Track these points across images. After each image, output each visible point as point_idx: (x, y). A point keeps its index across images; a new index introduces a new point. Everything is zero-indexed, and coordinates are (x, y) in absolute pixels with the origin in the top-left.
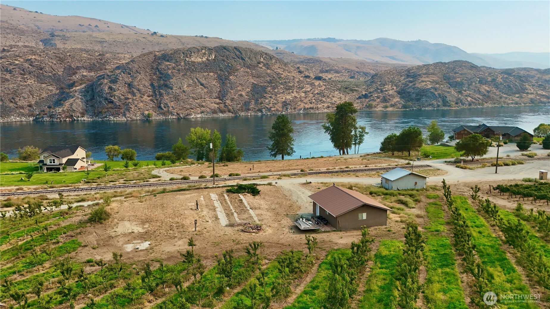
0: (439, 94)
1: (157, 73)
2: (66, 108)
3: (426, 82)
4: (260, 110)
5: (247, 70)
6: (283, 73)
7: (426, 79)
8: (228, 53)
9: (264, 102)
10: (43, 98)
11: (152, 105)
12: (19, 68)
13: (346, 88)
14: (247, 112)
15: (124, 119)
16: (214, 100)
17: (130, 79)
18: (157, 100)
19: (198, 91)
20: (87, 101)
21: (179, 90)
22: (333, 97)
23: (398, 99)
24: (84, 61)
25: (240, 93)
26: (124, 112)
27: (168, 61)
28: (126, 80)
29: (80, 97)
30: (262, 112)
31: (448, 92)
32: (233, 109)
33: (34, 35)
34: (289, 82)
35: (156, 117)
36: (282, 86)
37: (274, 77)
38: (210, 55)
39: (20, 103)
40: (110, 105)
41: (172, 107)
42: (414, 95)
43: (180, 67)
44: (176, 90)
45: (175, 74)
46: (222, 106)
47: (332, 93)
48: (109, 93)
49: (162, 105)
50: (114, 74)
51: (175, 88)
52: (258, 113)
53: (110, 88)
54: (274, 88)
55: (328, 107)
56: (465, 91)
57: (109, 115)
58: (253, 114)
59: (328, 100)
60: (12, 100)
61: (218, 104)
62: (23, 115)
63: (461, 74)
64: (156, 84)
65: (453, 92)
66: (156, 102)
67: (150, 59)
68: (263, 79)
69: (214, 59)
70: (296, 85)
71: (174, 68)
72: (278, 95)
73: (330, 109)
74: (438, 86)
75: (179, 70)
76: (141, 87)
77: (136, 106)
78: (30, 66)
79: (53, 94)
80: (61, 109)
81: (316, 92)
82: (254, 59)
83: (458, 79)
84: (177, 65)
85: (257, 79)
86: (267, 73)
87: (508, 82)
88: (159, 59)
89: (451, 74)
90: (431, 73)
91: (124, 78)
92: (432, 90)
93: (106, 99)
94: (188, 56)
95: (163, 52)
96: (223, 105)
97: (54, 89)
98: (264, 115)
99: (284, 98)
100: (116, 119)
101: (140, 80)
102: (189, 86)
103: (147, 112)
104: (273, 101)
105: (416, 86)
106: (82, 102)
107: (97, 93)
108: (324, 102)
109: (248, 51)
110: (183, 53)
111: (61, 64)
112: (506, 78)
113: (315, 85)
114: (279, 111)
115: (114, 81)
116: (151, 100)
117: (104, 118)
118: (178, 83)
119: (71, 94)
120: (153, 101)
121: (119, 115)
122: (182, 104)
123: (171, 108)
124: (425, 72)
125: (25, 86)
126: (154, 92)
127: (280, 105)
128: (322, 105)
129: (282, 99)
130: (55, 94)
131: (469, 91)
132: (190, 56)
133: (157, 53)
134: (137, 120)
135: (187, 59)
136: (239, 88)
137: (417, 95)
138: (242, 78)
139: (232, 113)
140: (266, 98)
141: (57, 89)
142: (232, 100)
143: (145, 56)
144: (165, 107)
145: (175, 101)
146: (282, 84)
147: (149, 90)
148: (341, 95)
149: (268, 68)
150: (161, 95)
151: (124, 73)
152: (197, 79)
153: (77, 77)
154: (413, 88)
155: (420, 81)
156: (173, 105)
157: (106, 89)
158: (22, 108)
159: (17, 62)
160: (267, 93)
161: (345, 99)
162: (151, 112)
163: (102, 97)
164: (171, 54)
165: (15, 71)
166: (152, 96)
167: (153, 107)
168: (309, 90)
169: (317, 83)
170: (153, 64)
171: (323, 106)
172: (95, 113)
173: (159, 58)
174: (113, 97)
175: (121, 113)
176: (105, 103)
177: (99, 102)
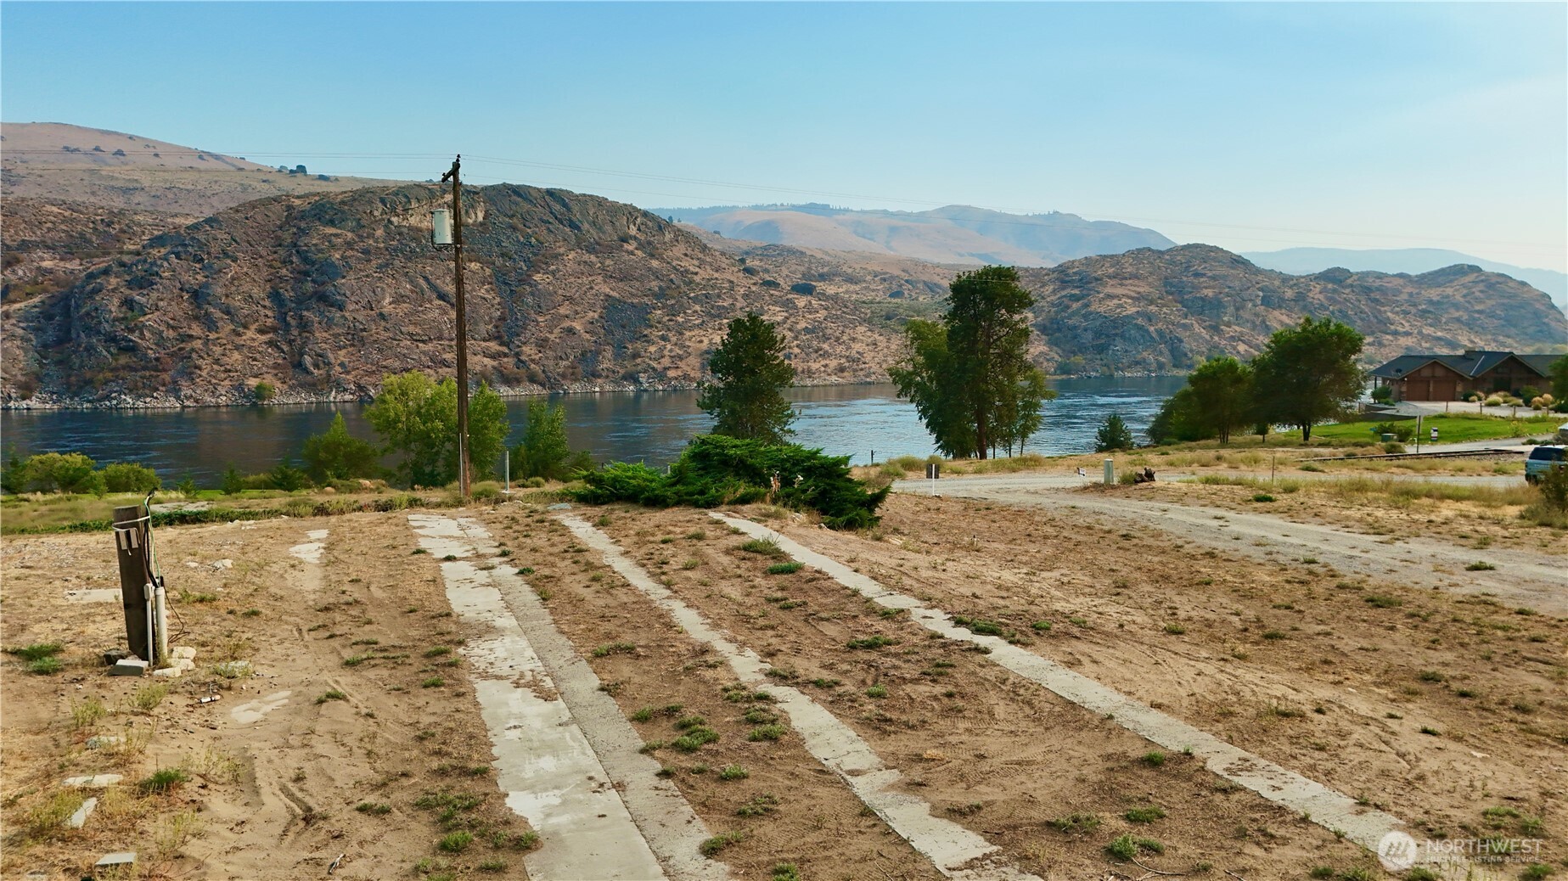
0: (1160, 333)
1: (294, 259)
3: (1117, 297)
4: (632, 378)
5: (586, 257)
6: (697, 270)
7: (1119, 291)
8: (526, 206)
9: (643, 353)
11: (273, 357)
13: (888, 318)
14: (589, 381)
15: (171, 404)
16: (484, 344)
17: (198, 277)
18: (290, 342)
19: (430, 316)
20: (45, 346)
21: (365, 313)
22: (853, 339)
23: (1043, 348)
24: (49, 225)
25: (566, 324)
26: (175, 382)
27: (332, 223)
28: (185, 277)
29: (21, 332)
30: (636, 381)
31: (1185, 327)
32: (544, 371)
34: (719, 296)
35: (286, 399)
36: (698, 308)
37: (671, 281)
38: (471, 211)
40: (123, 360)
41: (342, 365)
42: (1089, 335)
43: (371, 242)
44: (354, 311)
45: (352, 262)
46: (509, 362)
47: (847, 331)
48: (123, 319)
49: (307, 360)
50: (145, 261)
51: (352, 307)
52: (624, 386)
53: (128, 303)
54: (673, 312)
55: (842, 369)
56: (1228, 325)
57: (120, 392)
58: (608, 388)
59: (839, 349)
61: (493, 357)
63: (1214, 278)
64: (288, 294)
65: (1197, 328)
66: (286, 348)
67: (273, 217)
68: (637, 284)
69: (481, 224)
70: (738, 305)
71: (349, 245)
72: (688, 334)
73: (846, 374)
74: (1153, 308)
75: (366, 252)
76: (237, 302)
77: (217, 362)
81: (802, 325)
82: (608, 228)
83: (1205, 292)
84: (360, 237)
85: (621, 285)
86: (650, 269)
87: (1340, 303)
88: (303, 218)
89: (1185, 279)
90: (1130, 274)
91: (178, 272)
92: (1140, 321)
93: (112, 339)
94: (399, 210)
95: (317, 198)
96: (510, 360)
98: (646, 390)
99: (706, 341)
100: (141, 405)
101: (233, 279)
102: (398, 299)
103: (253, 382)
104: (671, 351)
105: (1092, 308)
106: (26, 351)
107: (81, 318)
108: (826, 355)
109: (590, 203)
110: (383, 201)
112: (1334, 291)
113: (796, 307)
114: (691, 380)
115: (144, 282)
116: (270, 343)
117: (99, 400)
118: (365, 291)
120: (278, 348)
121: (157, 390)
122: (376, 356)
123: (338, 369)
124: (1111, 270)
126: (282, 317)
127: (694, 361)
128: (823, 362)
129: (698, 345)
131: (1238, 325)
132: (406, 210)
133: (297, 202)
134: (218, 406)
135: (394, 219)
136: (562, 311)
137: (1098, 334)
138: (572, 280)
139: (543, 385)
140: (648, 342)
142: (542, 344)
143: (254, 208)
144: (317, 366)
145: (352, 345)
146: (696, 300)
147: (263, 312)
148: (876, 336)
149: (652, 256)
150: (304, 326)
151: (178, 257)
152: (426, 278)
153: (20, 273)
154: (1085, 317)
155: (1101, 295)
156: (346, 360)
157: (114, 306)
160: (652, 326)
161: (888, 347)
162: (269, 380)
163: (99, 332)
164: (343, 203)
166: (274, 329)
167: (276, 366)
168: (779, 318)
169: (801, 302)
170: (279, 233)
171: (826, 366)
172: (69, 385)
173: (303, 216)
174: (137, 333)
175: (164, 385)
176: (105, 353)
177: (87, 349)
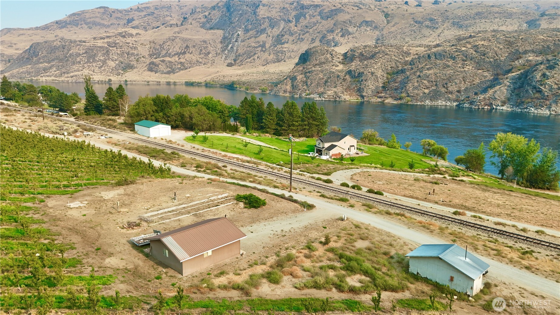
2: (488, 95)
10: (474, 84)
12: (463, 55)
15: (547, 112)
20: (515, 89)
24: (537, 43)
26: (551, 105)
29: (508, 84)
33: (521, 17)
39: (450, 89)
40: (537, 95)
48: (541, 81)
53: (544, 75)
57: (531, 107)
60: (445, 85)
62: (449, 100)
78: (474, 53)
79: (486, 81)
80: (483, 96)
93: (535, 88)
97: (489, 76)
100: (536, 112)
106: (507, 90)
107: (528, 80)
111: (508, 48)
115: (552, 67)
119: (501, 81)
121: (543, 107)
125: (461, 72)
130: (489, 81)
141: (492, 75)
153: (520, 62)
157: (539, 76)
158: (451, 93)
159: (463, 49)
163: (531, 85)
165: (458, 58)
172: (517, 103)
174: (544, 86)
175: (546, 105)
176: (531, 92)
177: (526, 91)
